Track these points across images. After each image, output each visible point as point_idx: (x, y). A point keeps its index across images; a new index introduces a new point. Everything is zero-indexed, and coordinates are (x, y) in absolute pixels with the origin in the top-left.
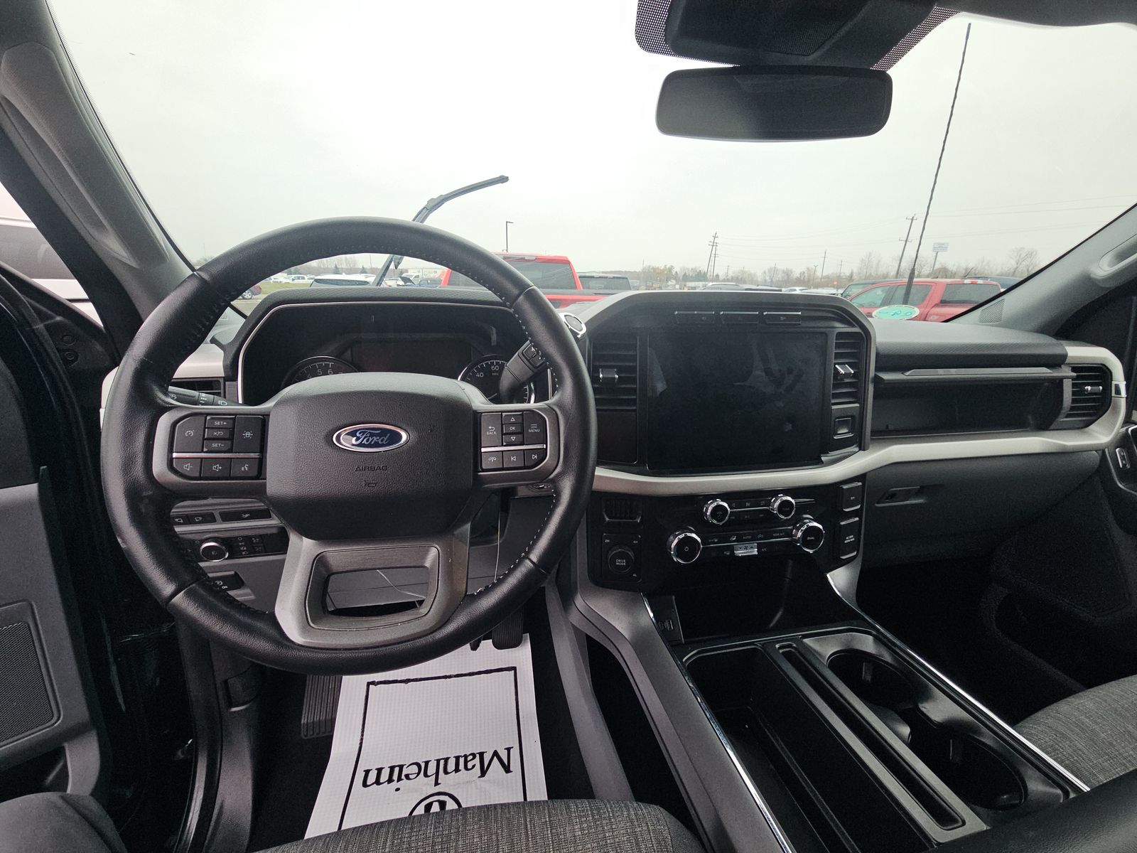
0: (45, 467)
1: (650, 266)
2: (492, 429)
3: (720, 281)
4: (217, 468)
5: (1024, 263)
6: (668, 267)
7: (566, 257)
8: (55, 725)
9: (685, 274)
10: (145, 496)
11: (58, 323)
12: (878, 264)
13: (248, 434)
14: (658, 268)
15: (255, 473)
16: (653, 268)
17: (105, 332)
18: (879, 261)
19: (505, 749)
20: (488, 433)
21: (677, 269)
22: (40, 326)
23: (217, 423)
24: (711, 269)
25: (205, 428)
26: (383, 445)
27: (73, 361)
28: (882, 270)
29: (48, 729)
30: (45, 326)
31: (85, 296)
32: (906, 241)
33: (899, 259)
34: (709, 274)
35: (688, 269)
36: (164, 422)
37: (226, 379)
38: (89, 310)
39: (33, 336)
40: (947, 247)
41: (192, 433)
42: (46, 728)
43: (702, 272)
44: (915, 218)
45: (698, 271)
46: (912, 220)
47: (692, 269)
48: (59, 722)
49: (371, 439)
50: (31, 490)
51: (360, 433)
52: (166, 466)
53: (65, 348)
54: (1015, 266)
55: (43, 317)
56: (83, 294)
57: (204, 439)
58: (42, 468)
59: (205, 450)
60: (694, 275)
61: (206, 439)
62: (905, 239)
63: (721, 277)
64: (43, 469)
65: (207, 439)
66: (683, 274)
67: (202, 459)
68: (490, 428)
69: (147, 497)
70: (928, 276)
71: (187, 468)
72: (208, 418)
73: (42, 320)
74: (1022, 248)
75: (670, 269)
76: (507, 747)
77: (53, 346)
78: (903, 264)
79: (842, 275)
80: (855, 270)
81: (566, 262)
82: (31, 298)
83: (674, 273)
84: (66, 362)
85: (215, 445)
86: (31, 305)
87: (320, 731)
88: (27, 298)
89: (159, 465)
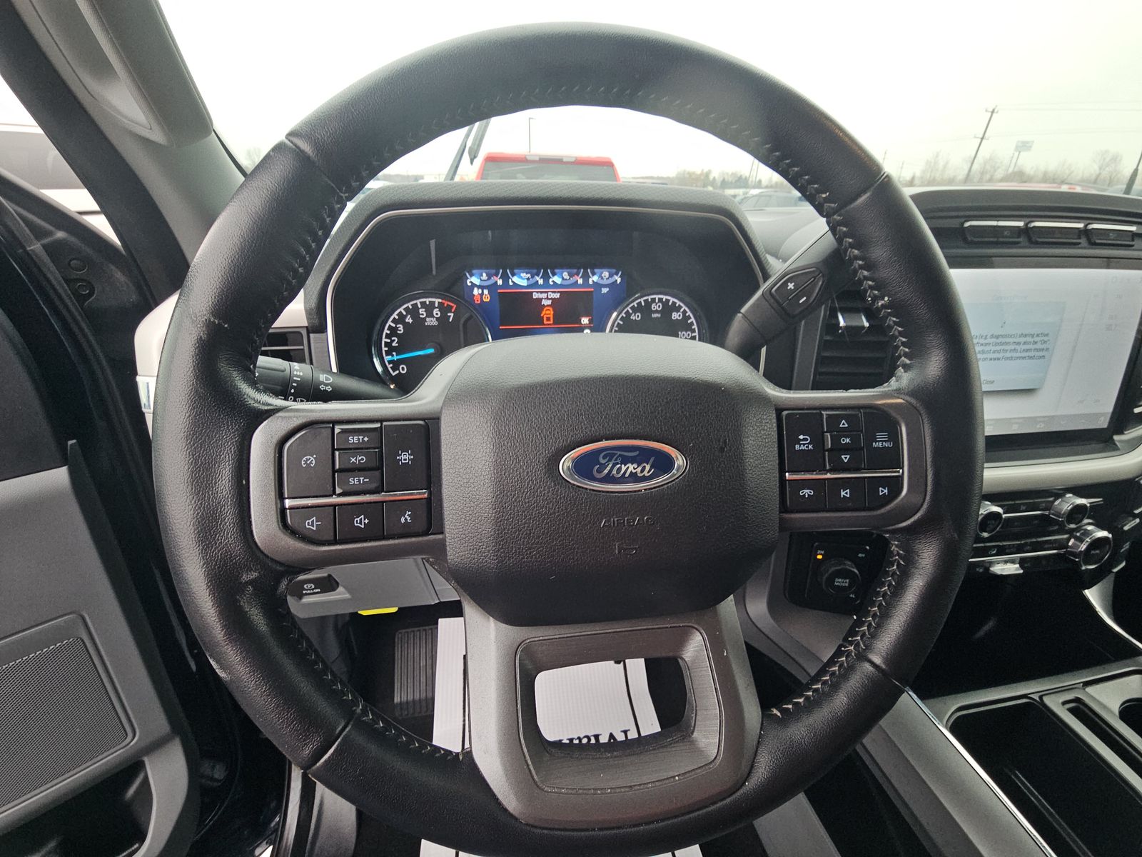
0: (74, 441)
1: (685, 171)
2: (806, 440)
3: (762, 188)
4: (361, 521)
5: (1107, 169)
6: (705, 171)
7: (608, 158)
8: (132, 744)
9: (724, 180)
10: (246, 582)
11: (60, 243)
12: (945, 167)
13: (405, 457)
14: (694, 173)
15: (422, 525)
16: (689, 173)
17: (124, 252)
18: (947, 163)
19: (622, 731)
20: (797, 447)
21: (715, 174)
22: (36, 247)
23: (353, 440)
24: (754, 173)
25: (334, 450)
26: (645, 479)
27: (91, 294)
28: (950, 173)
29: (122, 751)
30: (44, 246)
31: (96, 207)
32: (982, 139)
33: (971, 160)
34: (751, 179)
35: (727, 174)
36: (262, 440)
37: (310, 330)
38: (101, 224)
39: (28, 261)
40: (1031, 147)
41: (312, 459)
42: (120, 750)
43: (744, 177)
44: (996, 111)
45: (739, 176)
46: (993, 112)
47: (732, 174)
48: (134, 742)
49: (624, 468)
50: (60, 476)
51: (604, 458)
52: (275, 525)
53: (74, 276)
54: (1098, 172)
55: (39, 233)
56: (92, 205)
57: (334, 471)
58: (70, 442)
59: (338, 491)
60: (734, 181)
61: (337, 471)
62: (981, 136)
63: (764, 183)
64: (71, 445)
65: (340, 471)
66: (722, 179)
67: (334, 506)
68: (801, 437)
69: (251, 582)
70: (1002, 180)
71: (312, 524)
72: (337, 430)
73: (38, 237)
74: (1107, 152)
75: (707, 175)
76: (623, 729)
77: (58, 275)
78: (976, 166)
79: (901, 180)
80: (918, 174)
81: (607, 165)
82: (18, 204)
83: (711, 178)
84: (81, 299)
85: (353, 481)
86: (17, 214)
87: (421, 710)
88: (14, 206)
89: (263, 525)
